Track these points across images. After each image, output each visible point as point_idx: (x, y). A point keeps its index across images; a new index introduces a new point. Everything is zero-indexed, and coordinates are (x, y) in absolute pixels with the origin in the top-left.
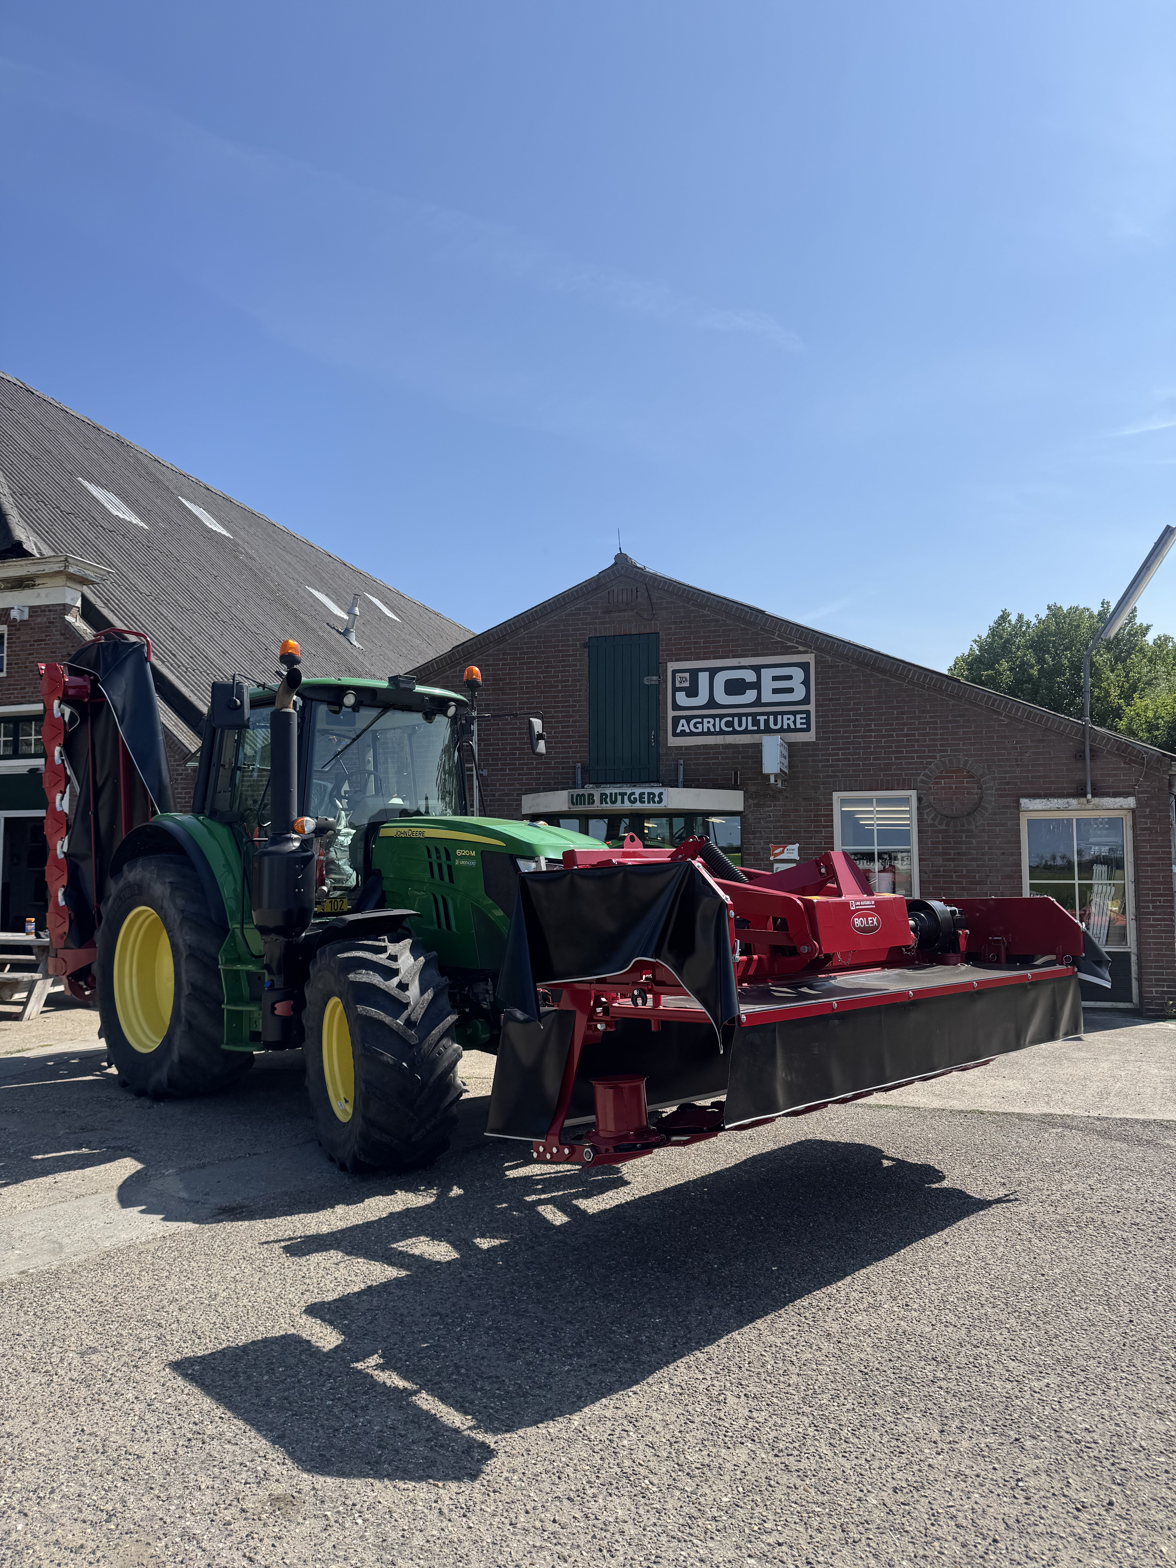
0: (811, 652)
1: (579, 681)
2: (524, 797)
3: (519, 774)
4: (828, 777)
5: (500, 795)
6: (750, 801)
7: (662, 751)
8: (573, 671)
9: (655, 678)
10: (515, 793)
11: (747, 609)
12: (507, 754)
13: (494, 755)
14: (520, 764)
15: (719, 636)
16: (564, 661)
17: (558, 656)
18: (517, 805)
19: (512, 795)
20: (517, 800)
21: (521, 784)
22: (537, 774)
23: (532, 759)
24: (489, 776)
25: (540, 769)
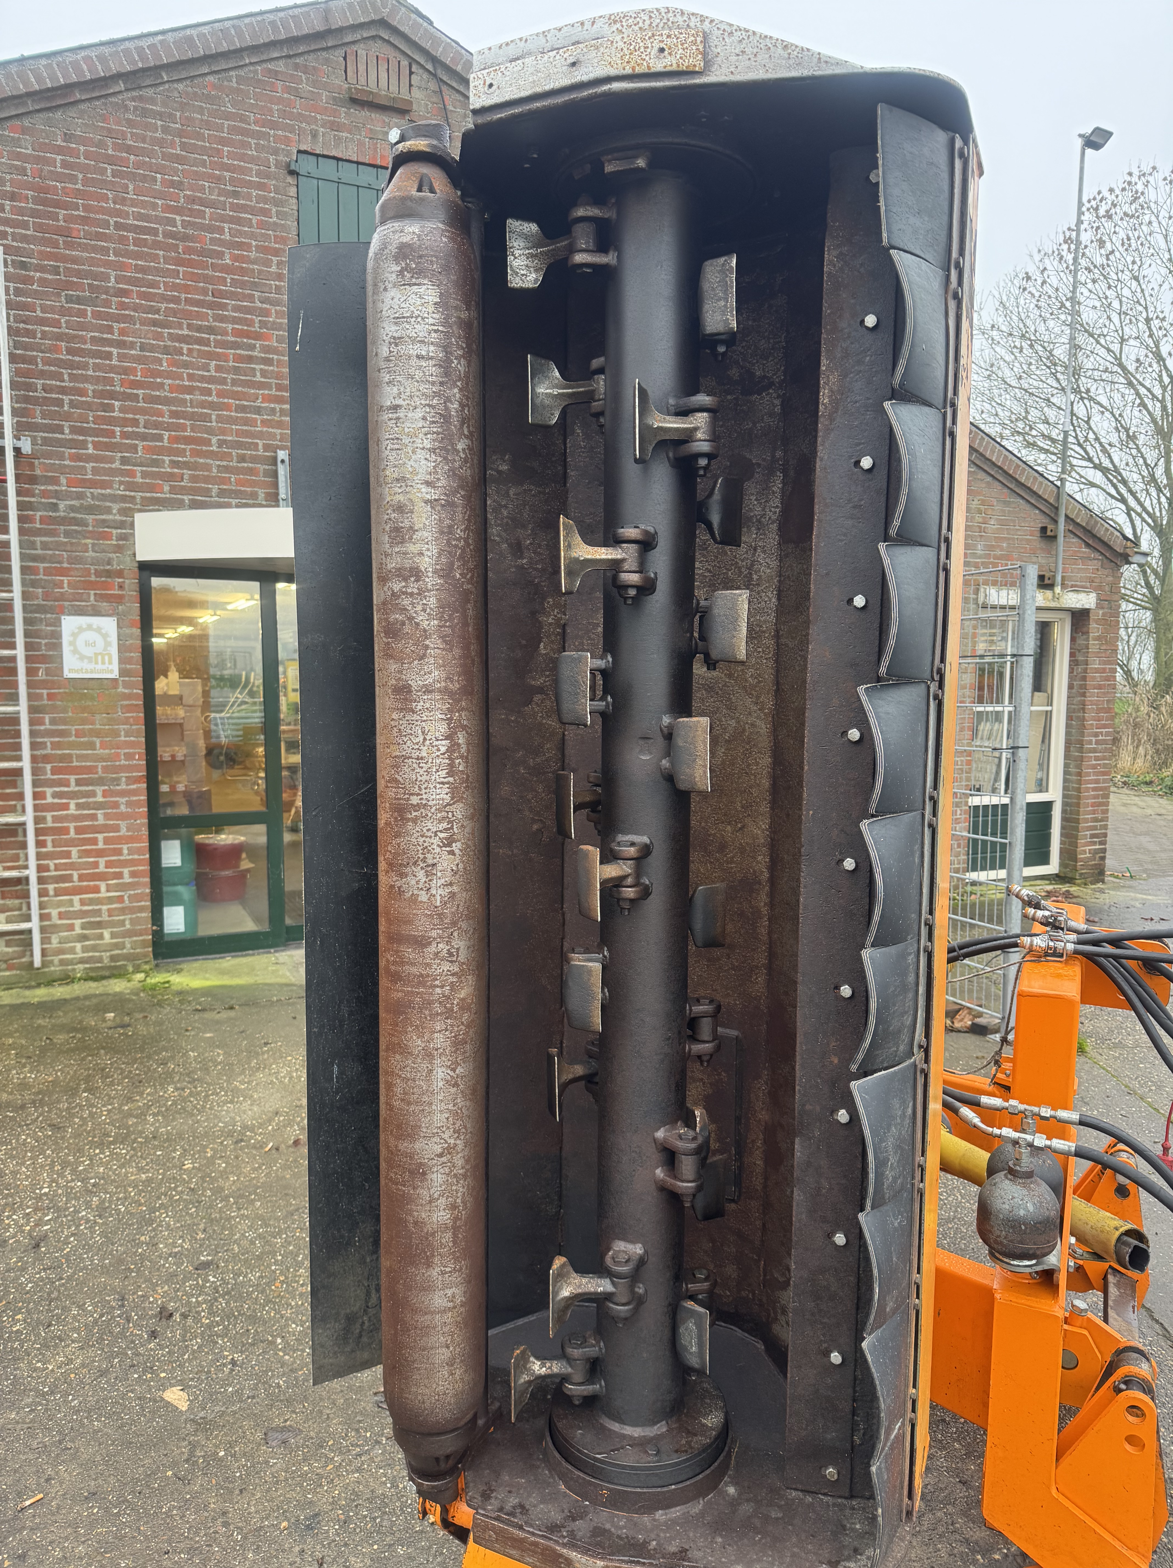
1: (276, 252)
2: (140, 519)
3: (124, 461)
5: (72, 508)
8: (261, 225)
10: (115, 507)
12: (89, 406)
13: (46, 401)
14: (124, 435)
16: (236, 194)
17: (219, 179)
18: (123, 537)
19: (109, 511)
20: (121, 525)
21: (131, 487)
22: (174, 464)
23: (156, 425)
24: (33, 456)
25: (182, 453)
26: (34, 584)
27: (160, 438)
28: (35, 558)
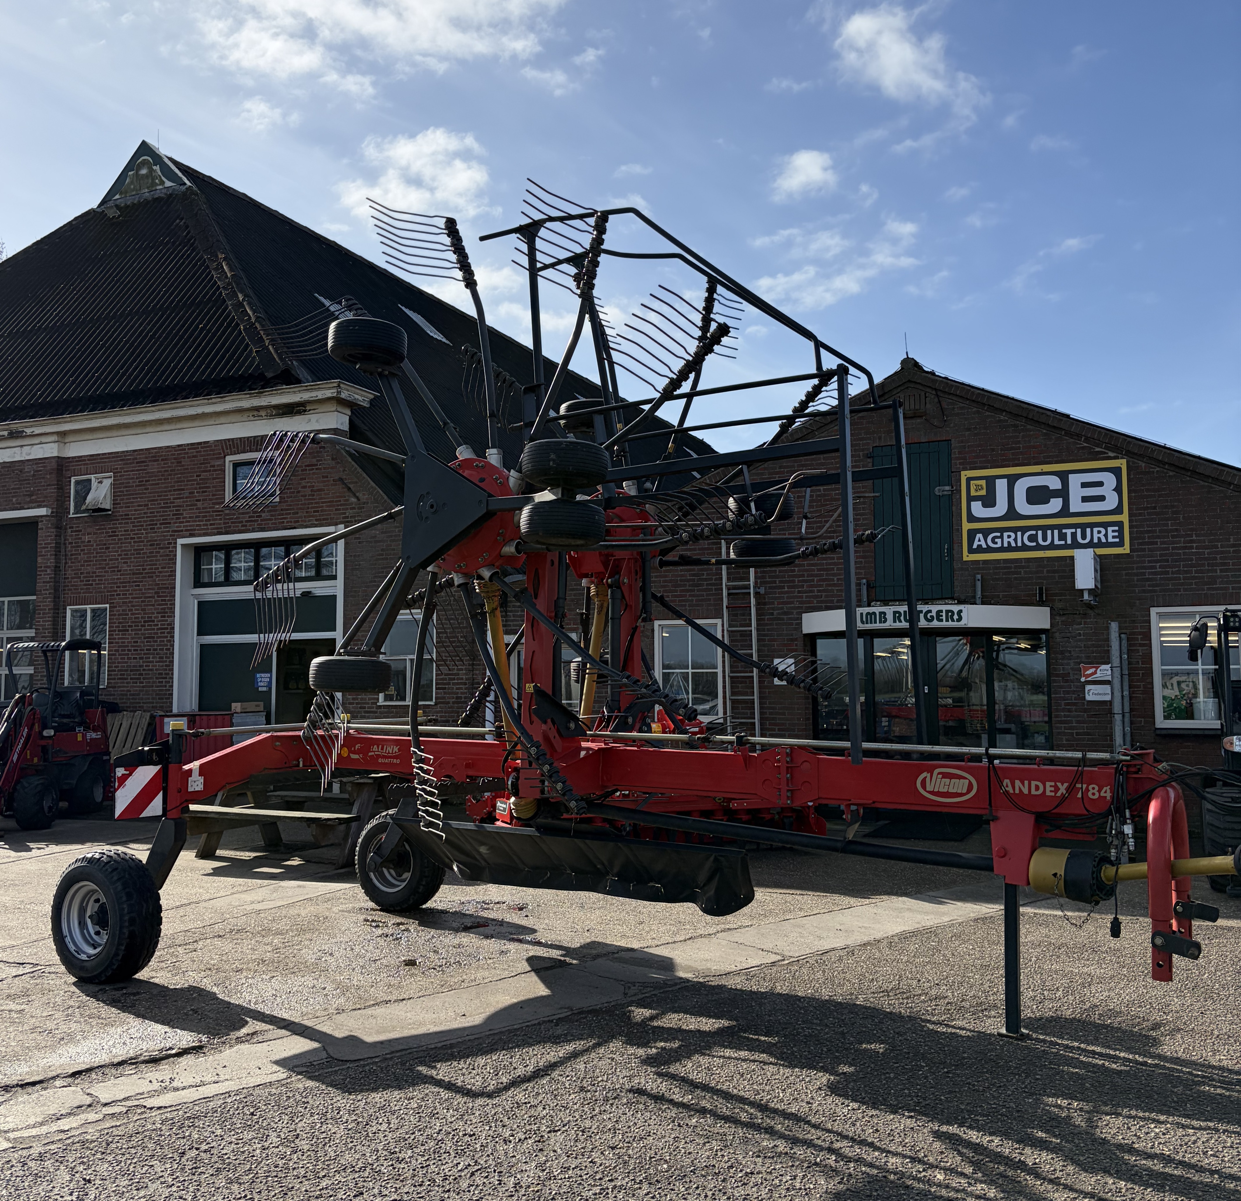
0: (1122, 458)
2: (804, 616)
3: (799, 592)
4: (1144, 591)
5: (779, 614)
6: (1058, 618)
7: (957, 565)
9: (947, 488)
10: (795, 611)
11: (1049, 413)
13: (771, 572)
14: (799, 581)
15: (1019, 442)
18: (797, 624)
19: (792, 614)
20: (797, 619)
21: (801, 602)
22: (819, 591)
23: (812, 575)
24: (766, 594)
25: (821, 586)
26: (764, 646)
27: (813, 581)
28: (765, 635)
